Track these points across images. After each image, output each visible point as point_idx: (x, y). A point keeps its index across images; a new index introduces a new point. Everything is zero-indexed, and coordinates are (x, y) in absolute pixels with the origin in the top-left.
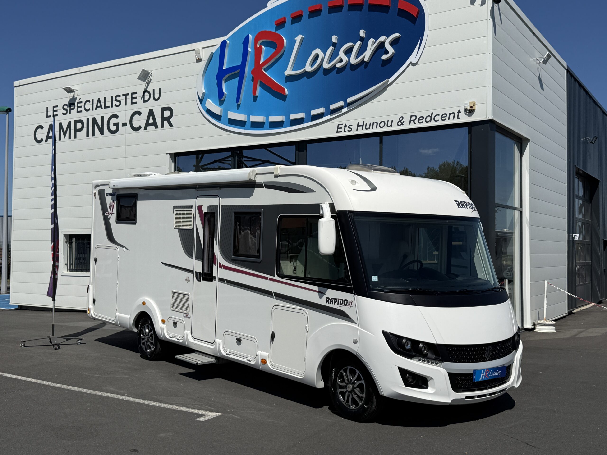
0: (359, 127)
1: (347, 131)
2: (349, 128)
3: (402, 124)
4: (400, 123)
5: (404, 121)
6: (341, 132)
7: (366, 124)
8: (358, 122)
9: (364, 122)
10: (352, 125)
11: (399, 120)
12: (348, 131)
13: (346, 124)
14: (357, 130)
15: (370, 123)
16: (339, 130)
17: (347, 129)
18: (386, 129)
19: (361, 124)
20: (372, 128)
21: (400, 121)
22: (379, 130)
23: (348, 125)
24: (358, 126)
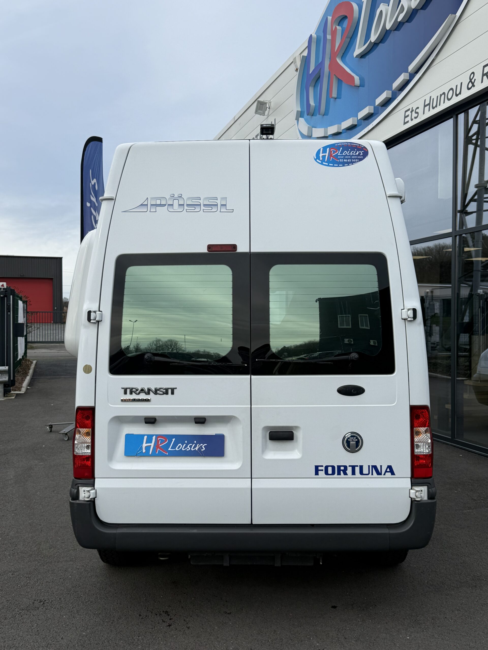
0: (426, 108)
1: (414, 119)
2: (416, 113)
3: (473, 86)
4: (470, 85)
5: (475, 80)
6: (408, 122)
7: (433, 99)
8: (425, 100)
9: (431, 97)
10: (418, 108)
11: (469, 80)
12: (416, 118)
13: (412, 108)
14: (424, 113)
15: (438, 97)
16: (407, 120)
17: (414, 115)
18: (456, 100)
19: (427, 102)
20: (440, 105)
21: (471, 80)
22: (448, 104)
23: (414, 109)
24: (425, 106)
